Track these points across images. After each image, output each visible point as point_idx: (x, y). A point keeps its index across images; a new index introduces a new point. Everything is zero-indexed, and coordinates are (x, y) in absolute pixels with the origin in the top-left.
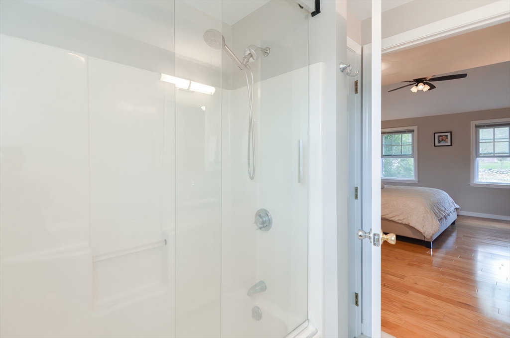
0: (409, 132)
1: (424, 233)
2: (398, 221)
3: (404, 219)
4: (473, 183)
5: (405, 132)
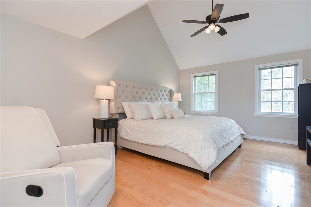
0: (213, 75)
1: (201, 164)
2: (180, 150)
3: (185, 148)
4: (257, 113)
5: (210, 75)
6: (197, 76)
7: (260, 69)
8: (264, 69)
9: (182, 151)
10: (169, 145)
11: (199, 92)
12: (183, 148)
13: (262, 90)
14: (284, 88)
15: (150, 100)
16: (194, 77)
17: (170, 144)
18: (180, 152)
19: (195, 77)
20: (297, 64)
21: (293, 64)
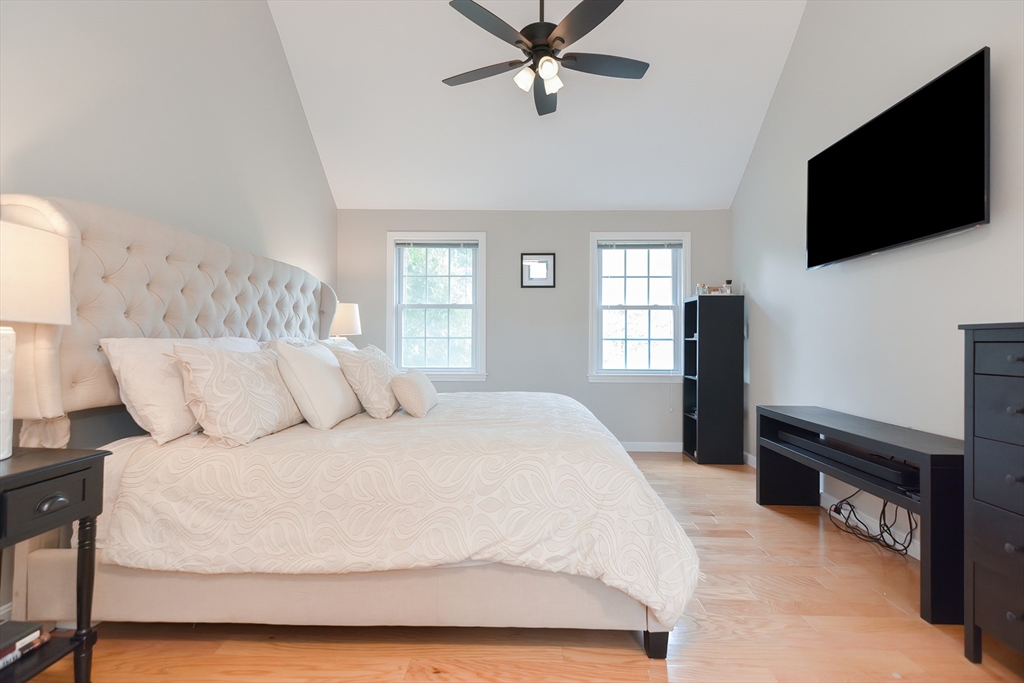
0: (467, 245)
2: (547, 566)
3: (572, 552)
4: (593, 373)
5: (457, 245)
6: (409, 244)
7: (600, 246)
8: (611, 247)
9: (555, 567)
10: (486, 555)
11: (418, 303)
12: (561, 553)
13: (606, 307)
14: (651, 304)
15: (247, 330)
16: (397, 244)
17: (489, 546)
18: (548, 573)
19: (401, 247)
20: (680, 245)
21: (672, 242)
